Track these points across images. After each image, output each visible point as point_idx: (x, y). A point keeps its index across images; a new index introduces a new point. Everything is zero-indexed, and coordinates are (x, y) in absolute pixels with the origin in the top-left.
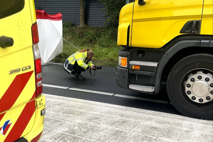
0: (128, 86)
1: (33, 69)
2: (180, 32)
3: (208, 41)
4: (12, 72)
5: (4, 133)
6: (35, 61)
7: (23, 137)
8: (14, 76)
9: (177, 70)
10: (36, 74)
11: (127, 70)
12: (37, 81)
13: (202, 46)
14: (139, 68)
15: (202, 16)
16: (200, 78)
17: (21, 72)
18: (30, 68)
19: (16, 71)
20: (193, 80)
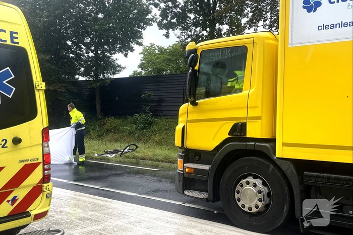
0: (184, 192)
1: (41, 160)
2: (229, 134)
3: (254, 143)
4: (21, 161)
5: (12, 205)
6: (43, 155)
7: (28, 212)
8: (23, 164)
9: (228, 175)
10: (44, 165)
11: (182, 172)
12: (44, 170)
13: (248, 148)
14: (192, 171)
15: (247, 118)
16: (248, 183)
17: (29, 162)
18: (38, 159)
19: (25, 161)
20: (242, 186)
